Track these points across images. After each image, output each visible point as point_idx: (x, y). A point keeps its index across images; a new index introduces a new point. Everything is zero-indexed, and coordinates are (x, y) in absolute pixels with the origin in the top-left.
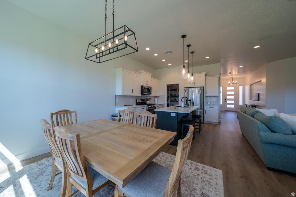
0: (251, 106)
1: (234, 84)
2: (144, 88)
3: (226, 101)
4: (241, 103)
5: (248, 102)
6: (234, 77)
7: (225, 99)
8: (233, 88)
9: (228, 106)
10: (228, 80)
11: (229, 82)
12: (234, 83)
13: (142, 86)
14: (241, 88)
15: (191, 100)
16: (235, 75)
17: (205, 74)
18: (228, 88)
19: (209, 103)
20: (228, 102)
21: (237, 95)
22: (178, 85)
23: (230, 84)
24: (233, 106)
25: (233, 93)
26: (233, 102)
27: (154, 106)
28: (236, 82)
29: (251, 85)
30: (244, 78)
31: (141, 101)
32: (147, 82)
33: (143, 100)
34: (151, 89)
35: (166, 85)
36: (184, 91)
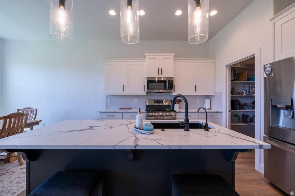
2: (148, 81)
31: (154, 103)
32: (160, 71)
33: (162, 102)
34: (172, 81)
35: (224, 68)
36: (266, 76)
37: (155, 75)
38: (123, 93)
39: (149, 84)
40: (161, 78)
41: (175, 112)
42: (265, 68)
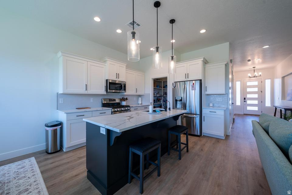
0: (284, 109)
1: (256, 77)
2: (110, 83)
3: (245, 101)
4: (268, 104)
5: (279, 103)
6: (257, 67)
7: (245, 99)
8: (256, 83)
9: (249, 108)
10: (249, 71)
11: (250, 75)
12: (257, 75)
13: (107, 80)
14: (268, 83)
15: (181, 100)
16: (259, 63)
17: (202, 59)
18: (249, 84)
19: (211, 105)
20: (249, 102)
21: (262, 92)
22: (166, 78)
23: (250, 77)
24: (256, 109)
25: (256, 90)
26: (256, 102)
27: (129, 108)
28: (260, 73)
29: (283, 78)
30: (273, 68)
31: (110, 101)
32: (118, 75)
33: (115, 100)
34: (125, 84)
35: (151, 79)
36: (173, 88)
37: (113, 78)
38: (86, 92)
39: (111, 85)
40: (116, 81)
41: (130, 107)
42: (173, 84)
